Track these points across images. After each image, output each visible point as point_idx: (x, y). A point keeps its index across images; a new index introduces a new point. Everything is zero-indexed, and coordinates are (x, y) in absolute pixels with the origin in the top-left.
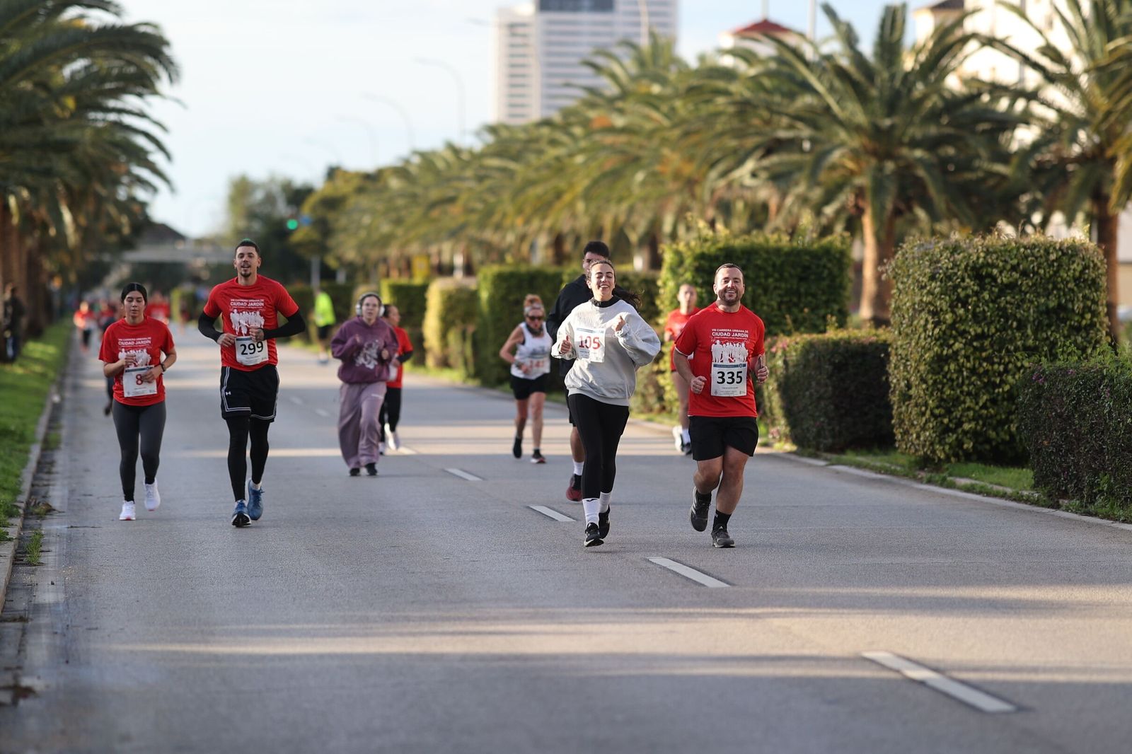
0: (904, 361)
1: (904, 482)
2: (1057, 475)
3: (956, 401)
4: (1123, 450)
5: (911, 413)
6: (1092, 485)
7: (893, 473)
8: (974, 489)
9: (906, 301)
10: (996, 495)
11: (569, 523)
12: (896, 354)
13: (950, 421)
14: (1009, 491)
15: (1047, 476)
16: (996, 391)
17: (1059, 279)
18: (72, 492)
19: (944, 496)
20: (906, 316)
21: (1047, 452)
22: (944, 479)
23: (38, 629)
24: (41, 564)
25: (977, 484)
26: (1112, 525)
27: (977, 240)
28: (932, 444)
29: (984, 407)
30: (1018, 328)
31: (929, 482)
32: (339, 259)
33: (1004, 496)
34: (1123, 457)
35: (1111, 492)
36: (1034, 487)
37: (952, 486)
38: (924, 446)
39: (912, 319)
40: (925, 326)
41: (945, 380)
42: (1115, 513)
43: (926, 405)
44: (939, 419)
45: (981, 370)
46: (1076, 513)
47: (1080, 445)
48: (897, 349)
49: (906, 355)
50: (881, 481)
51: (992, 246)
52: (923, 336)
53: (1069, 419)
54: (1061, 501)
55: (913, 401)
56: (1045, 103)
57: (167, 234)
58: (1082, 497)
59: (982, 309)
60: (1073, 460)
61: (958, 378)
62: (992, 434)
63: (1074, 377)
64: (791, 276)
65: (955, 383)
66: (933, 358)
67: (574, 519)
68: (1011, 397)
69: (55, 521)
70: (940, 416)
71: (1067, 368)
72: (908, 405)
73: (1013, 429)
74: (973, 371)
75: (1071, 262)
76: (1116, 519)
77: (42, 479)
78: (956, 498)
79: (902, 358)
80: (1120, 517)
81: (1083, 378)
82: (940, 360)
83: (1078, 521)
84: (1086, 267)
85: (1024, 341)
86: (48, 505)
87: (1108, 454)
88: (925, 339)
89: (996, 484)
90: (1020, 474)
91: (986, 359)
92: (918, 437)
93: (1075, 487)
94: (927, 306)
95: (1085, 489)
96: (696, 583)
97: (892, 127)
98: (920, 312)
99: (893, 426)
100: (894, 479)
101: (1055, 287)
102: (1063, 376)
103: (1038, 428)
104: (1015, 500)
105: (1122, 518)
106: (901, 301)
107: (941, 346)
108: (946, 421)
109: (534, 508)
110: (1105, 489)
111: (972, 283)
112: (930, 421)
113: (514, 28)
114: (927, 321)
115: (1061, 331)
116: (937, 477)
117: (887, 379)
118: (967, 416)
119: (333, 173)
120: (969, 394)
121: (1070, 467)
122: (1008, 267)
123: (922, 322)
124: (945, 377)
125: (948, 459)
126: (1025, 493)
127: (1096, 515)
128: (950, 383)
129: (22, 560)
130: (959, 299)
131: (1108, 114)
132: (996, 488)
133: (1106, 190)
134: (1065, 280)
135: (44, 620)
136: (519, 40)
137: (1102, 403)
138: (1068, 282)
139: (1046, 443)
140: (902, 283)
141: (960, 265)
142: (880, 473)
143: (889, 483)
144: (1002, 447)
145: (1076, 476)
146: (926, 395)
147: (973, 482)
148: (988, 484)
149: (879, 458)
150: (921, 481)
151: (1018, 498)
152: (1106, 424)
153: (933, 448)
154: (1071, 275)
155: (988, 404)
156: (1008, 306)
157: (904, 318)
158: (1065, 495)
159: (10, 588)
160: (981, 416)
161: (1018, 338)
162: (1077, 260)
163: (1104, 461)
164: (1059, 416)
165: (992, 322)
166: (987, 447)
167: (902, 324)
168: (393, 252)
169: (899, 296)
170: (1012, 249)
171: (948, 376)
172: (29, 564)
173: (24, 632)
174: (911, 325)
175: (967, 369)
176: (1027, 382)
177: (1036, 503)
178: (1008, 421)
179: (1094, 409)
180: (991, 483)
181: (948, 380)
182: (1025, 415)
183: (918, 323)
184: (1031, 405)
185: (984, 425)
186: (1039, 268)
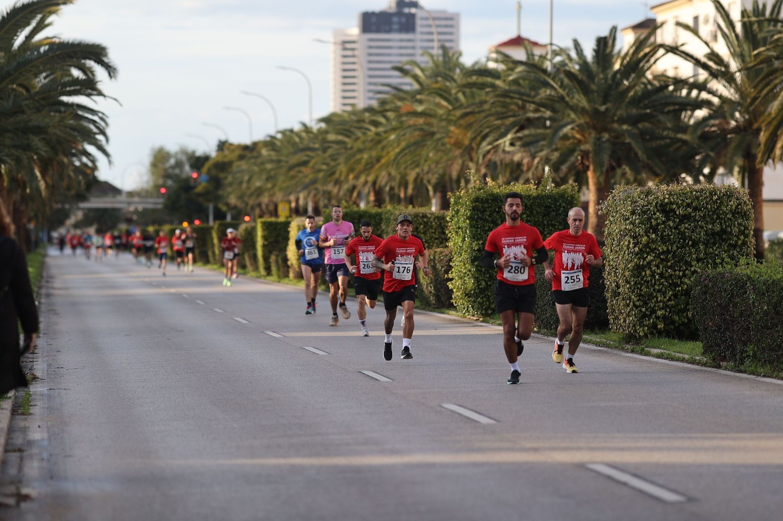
0: (614, 270)
1: (615, 352)
2: (719, 346)
3: (650, 296)
4: (762, 328)
5: (619, 305)
6: (742, 352)
7: (608, 346)
8: (663, 356)
9: (615, 229)
10: (678, 360)
11: (388, 382)
12: (609, 265)
13: (647, 310)
14: (686, 357)
15: (712, 346)
16: (677, 289)
17: (721, 212)
18: (49, 365)
19: (642, 361)
20: (616, 239)
21: (712, 330)
22: (643, 350)
23: (31, 457)
24: (30, 414)
25: (665, 353)
26: (756, 379)
27: (664, 187)
28: (634, 326)
29: (670, 300)
30: (693, 246)
31: (633, 351)
32: (227, 204)
33: (683, 360)
34: (763, 333)
35: (755, 356)
36: (703, 354)
37: (648, 354)
38: (629, 327)
39: (620, 241)
40: (628, 245)
41: (643, 282)
42: (758, 370)
43: (630, 299)
44: (639, 308)
45: (667, 275)
46: (732, 371)
47: (734, 325)
48: (609, 261)
49: (616, 266)
50: (600, 351)
51: (674, 191)
52: (627, 252)
53: (726, 307)
54: (721, 363)
55: (621, 297)
56: (710, 92)
57: (110, 189)
58: (736, 360)
59: (667, 233)
60: (729, 336)
61: (651, 280)
62: (676, 318)
63: (729, 279)
64: (538, 213)
65: (650, 284)
66: (634, 267)
67: (391, 379)
68: (687, 293)
69: (38, 385)
70: (640, 306)
71: (724, 273)
72: (617, 300)
73: (690, 315)
74: (661, 275)
75: (729, 201)
76: (758, 375)
77: (28, 358)
78: (650, 362)
79: (613, 268)
80: (761, 373)
81: (735, 279)
82: (638, 269)
83: (733, 376)
84: (739, 204)
85: (697, 254)
86: (33, 374)
87: (752, 331)
88: (628, 254)
89: (678, 352)
90: (694, 345)
91: (669, 267)
92: (625, 321)
93: (731, 353)
94: (629, 232)
95: (738, 355)
96: (474, 421)
97: (607, 109)
98: (625, 236)
99: (608, 314)
100: (609, 350)
101: (718, 218)
102: (722, 278)
103: (705, 314)
104: (690, 363)
105: (763, 374)
106: (612, 229)
107: (639, 258)
108: (644, 309)
109: (364, 372)
110: (751, 354)
111: (661, 215)
112: (633, 310)
113: (345, 45)
114: (629, 242)
115: (723, 247)
116: (638, 348)
117: (603, 281)
118: (658, 306)
119: (222, 145)
120: (659, 291)
121: (727, 340)
122: (685, 204)
123: (626, 243)
124: (642, 279)
125: (646, 336)
126: (698, 358)
127: (745, 372)
128: (646, 284)
129: (18, 412)
130: (651, 227)
131: (755, 99)
132: (678, 355)
133: (754, 151)
134: (725, 212)
135: (35, 451)
136: (349, 53)
137: (748, 296)
138: (727, 214)
139: (710, 323)
140: (612, 217)
141: (652, 203)
142: (599, 346)
143: (606, 352)
144: (682, 328)
145: (731, 346)
146: (629, 292)
147: (662, 351)
148: (672, 352)
149: (598, 336)
150: (627, 351)
151: (693, 362)
152: (751, 310)
153: (635, 328)
154: (729, 209)
155: (672, 297)
156: (686, 231)
157: (614, 240)
158: (724, 359)
159: (11, 430)
160: (667, 306)
161: (693, 253)
162: (733, 200)
163: (750, 335)
164: (720, 305)
165: (674, 242)
166: (672, 327)
167: (612, 244)
168: (265, 199)
169: (610, 225)
170: (687, 192)
171: (645, 279)
172: (23, 414)
173: (22, 459)
174: (619, 245)
175: (658, 274)
176: (697, 283)
177: (705, 365)
178: (686, 310)
179: (742, 300)
180: (674, 352)
181: (644, 282)
182: (697, 305)
183: (623, 244)
184: (700, 298)
185: (670, 312)
186: (707, 204)
